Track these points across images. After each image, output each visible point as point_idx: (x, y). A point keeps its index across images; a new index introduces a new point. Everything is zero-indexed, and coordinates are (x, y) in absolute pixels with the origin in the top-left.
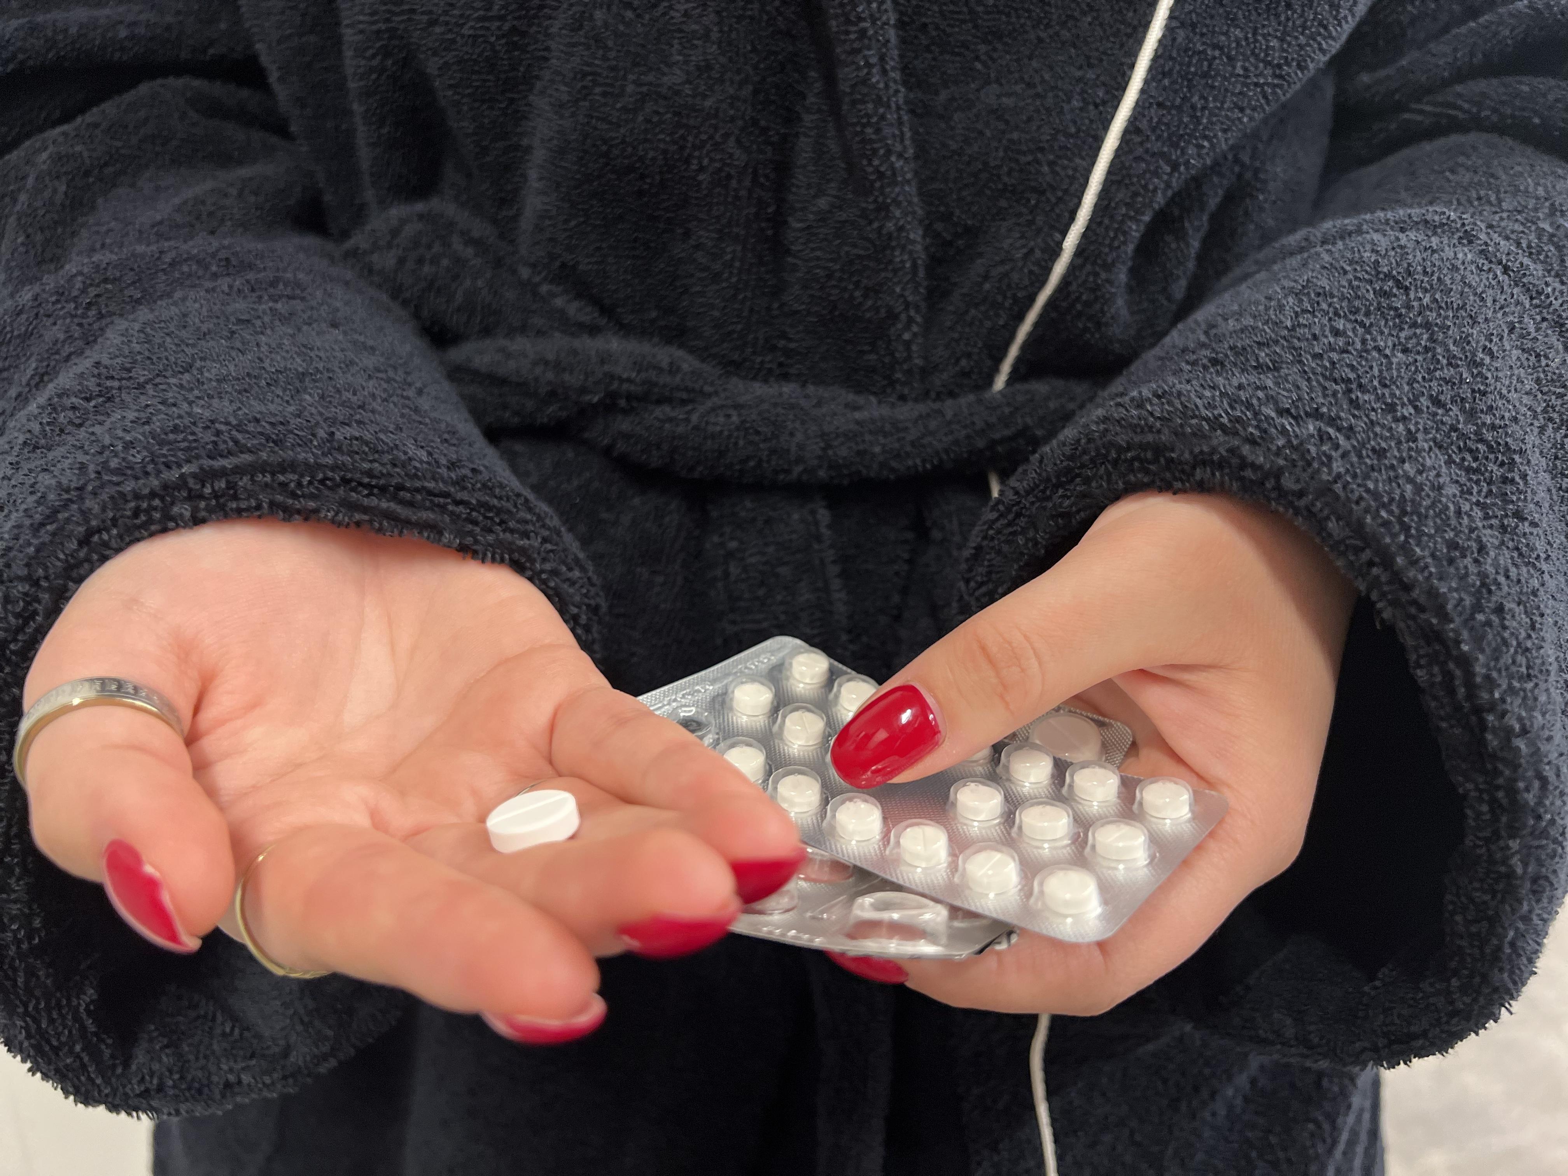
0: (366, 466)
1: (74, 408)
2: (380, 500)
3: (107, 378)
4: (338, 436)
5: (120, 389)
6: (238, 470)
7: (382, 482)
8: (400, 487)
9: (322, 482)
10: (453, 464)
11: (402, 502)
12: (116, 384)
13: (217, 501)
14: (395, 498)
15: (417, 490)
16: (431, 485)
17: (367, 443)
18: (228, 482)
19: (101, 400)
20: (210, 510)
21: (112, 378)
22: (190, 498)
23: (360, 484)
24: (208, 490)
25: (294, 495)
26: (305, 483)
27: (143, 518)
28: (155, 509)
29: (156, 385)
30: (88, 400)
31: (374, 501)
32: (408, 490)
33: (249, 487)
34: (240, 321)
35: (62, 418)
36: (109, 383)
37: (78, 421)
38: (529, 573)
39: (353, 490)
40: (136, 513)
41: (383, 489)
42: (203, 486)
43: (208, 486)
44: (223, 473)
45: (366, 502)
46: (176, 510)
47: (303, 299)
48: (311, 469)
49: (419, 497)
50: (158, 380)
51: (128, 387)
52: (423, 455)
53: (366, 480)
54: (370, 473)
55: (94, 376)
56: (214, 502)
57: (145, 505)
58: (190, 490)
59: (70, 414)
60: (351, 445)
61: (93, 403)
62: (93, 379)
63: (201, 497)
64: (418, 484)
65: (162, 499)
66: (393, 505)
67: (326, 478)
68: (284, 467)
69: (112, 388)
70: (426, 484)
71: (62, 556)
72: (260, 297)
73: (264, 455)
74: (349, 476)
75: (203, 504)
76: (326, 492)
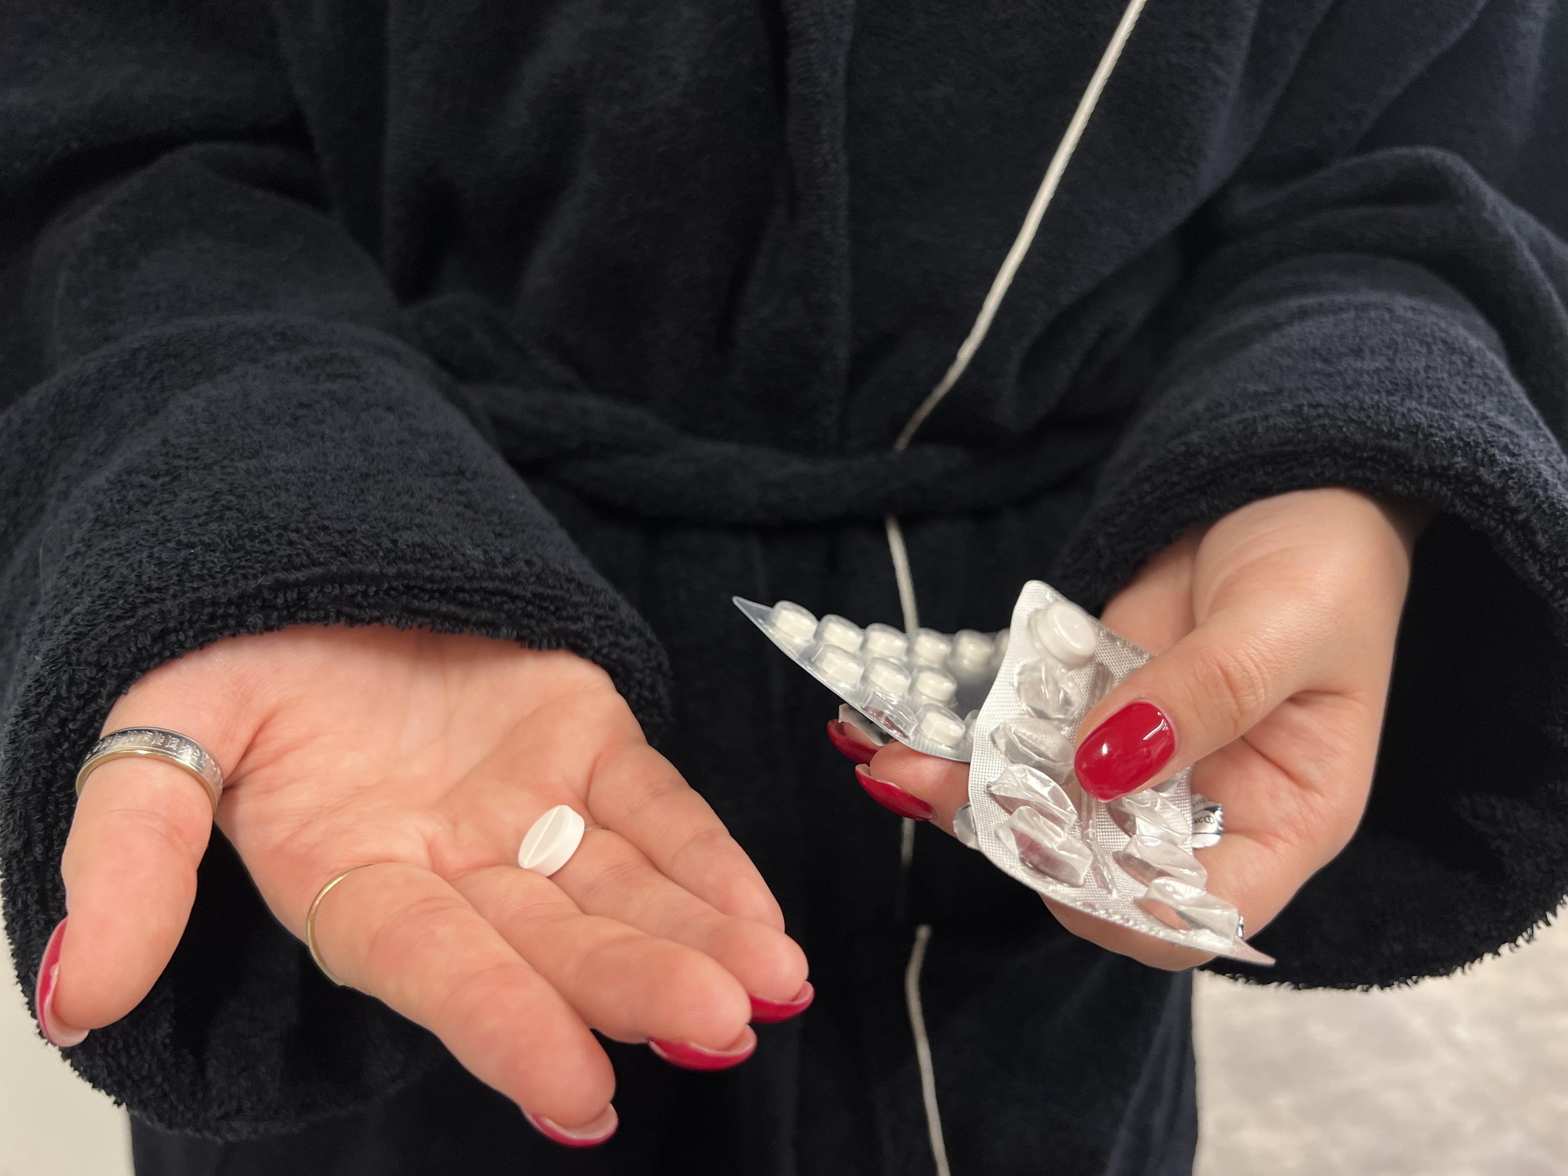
0: (427, 573)
1: (142, 486)
2: (440, 602)
3: (175, 457)
4: (401, 544)
5: (187, 468)
6: (311, 582)
7: (443, 586)
8: (461, 589)
9: (387, 592)
10: (507, 559)
11: (463, 604)
12: (183, 463)
13: (288, 611)
14: (453, 600)
15: (476, 591)
16: (489, 585)
17: (428, 549)
18: (299, 593)
19: (167, 479)
20: (281, 619)
21: (180, 456)
22: (263, 608)
23: (423, 590)
24: (280, 601)
25: (360, 606)
26: (371, 594)
27: (219, 623)
28: (231, 616)
29: (223, 467)
30: (155, 477)
31: (433, 605)
32: (468, 592)
33: (320, 599)
34: (302, 405)
35: (131, 496)
36: (176, 462)
37: (146, 499)
38: (591, 653)
39: (415, 597)
40: (212, 618)
41: (443, 593)
42: (276, 597)
43: (281, 595)
44: (297, 584)
45: (427, 606)
46: (251, 619)
47: (358, 378)
48: (377, 579)
49: (477, 598)
50: (225, 462)
51: (195, 467)
52: (479, 553)
53: (429, 586)
54: (431, 579)
55: (161, 455)
56: (285, 613)
57: (221, 611)
58: (264, 600)
59: (139, 491)
60: (414, 552)
61: (160, 481)
62: (161, 458)
63: (275, 608)
64: (476, 585)
65: (238, 606)
66: (452, 608)
67: (392, 588)
68: (352, 578)
69: (180, 467)
70: (484, 584)
71: (134, 649)
72: (317, 377)
73: (334, 568)
74: (413, 583)
75: (275, 615)
76: (390, 601)
